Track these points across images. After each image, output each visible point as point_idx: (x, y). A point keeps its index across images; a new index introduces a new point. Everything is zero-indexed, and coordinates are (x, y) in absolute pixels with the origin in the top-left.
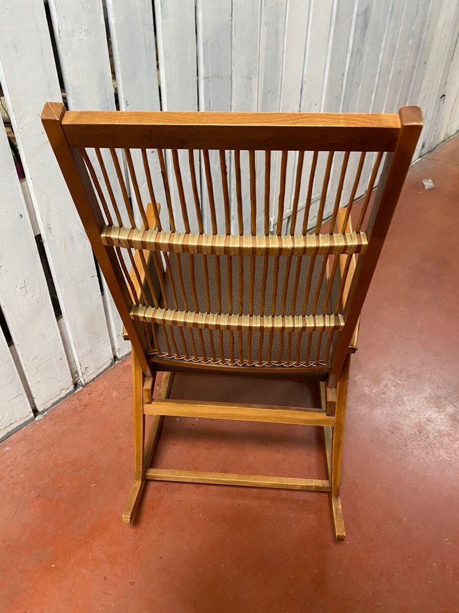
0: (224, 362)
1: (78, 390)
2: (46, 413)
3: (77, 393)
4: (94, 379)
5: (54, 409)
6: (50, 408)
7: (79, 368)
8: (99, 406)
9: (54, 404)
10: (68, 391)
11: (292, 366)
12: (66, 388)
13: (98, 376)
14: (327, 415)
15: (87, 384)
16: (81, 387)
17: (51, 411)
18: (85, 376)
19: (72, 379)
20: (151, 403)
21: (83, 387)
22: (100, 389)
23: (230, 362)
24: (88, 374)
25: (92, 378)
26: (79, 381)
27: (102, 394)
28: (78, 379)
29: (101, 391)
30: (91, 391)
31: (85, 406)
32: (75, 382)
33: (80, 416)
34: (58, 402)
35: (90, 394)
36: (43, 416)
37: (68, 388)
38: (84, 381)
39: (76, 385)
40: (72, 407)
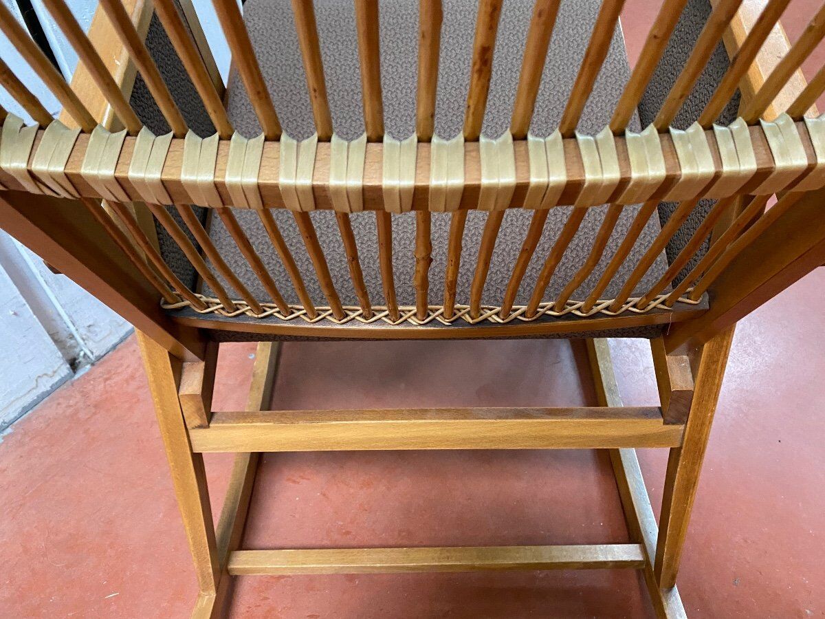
0: (395, 315)
1: (80, 373)
2: (9, 430)
3: (78, 379)
4: (114, 347)
5: (29, 419)
6: (16, 419)
7: (73, 329)
8: (127, 405)
9: (25, 410)
10: (57, 378)
11: (599, 314)
12: (50, 373)
13: (122, 340)
14: (665, 423)
15: (99, 358)
16: (88, 367)
17: (20, 424)
18: (90, 344)
19: (60, 354)
20: (208, 427)
21: (93, 364)
22: (128, 366)
23: (415, 315)
24: (97, 339)
25: (110, 345)
26: (82, 354)
27: (132, 377)
28: (77, 350)
29: (130, 370)
30: (109, 372)
31: (96, 406)
32: (70, 357)
33: (86, 431)
34: (34, 404)
35: (107, 379)
36: (4, 438)
37: (55, 372)
38: (92, 353)
39: (74, 364)
40: (69, 411)
